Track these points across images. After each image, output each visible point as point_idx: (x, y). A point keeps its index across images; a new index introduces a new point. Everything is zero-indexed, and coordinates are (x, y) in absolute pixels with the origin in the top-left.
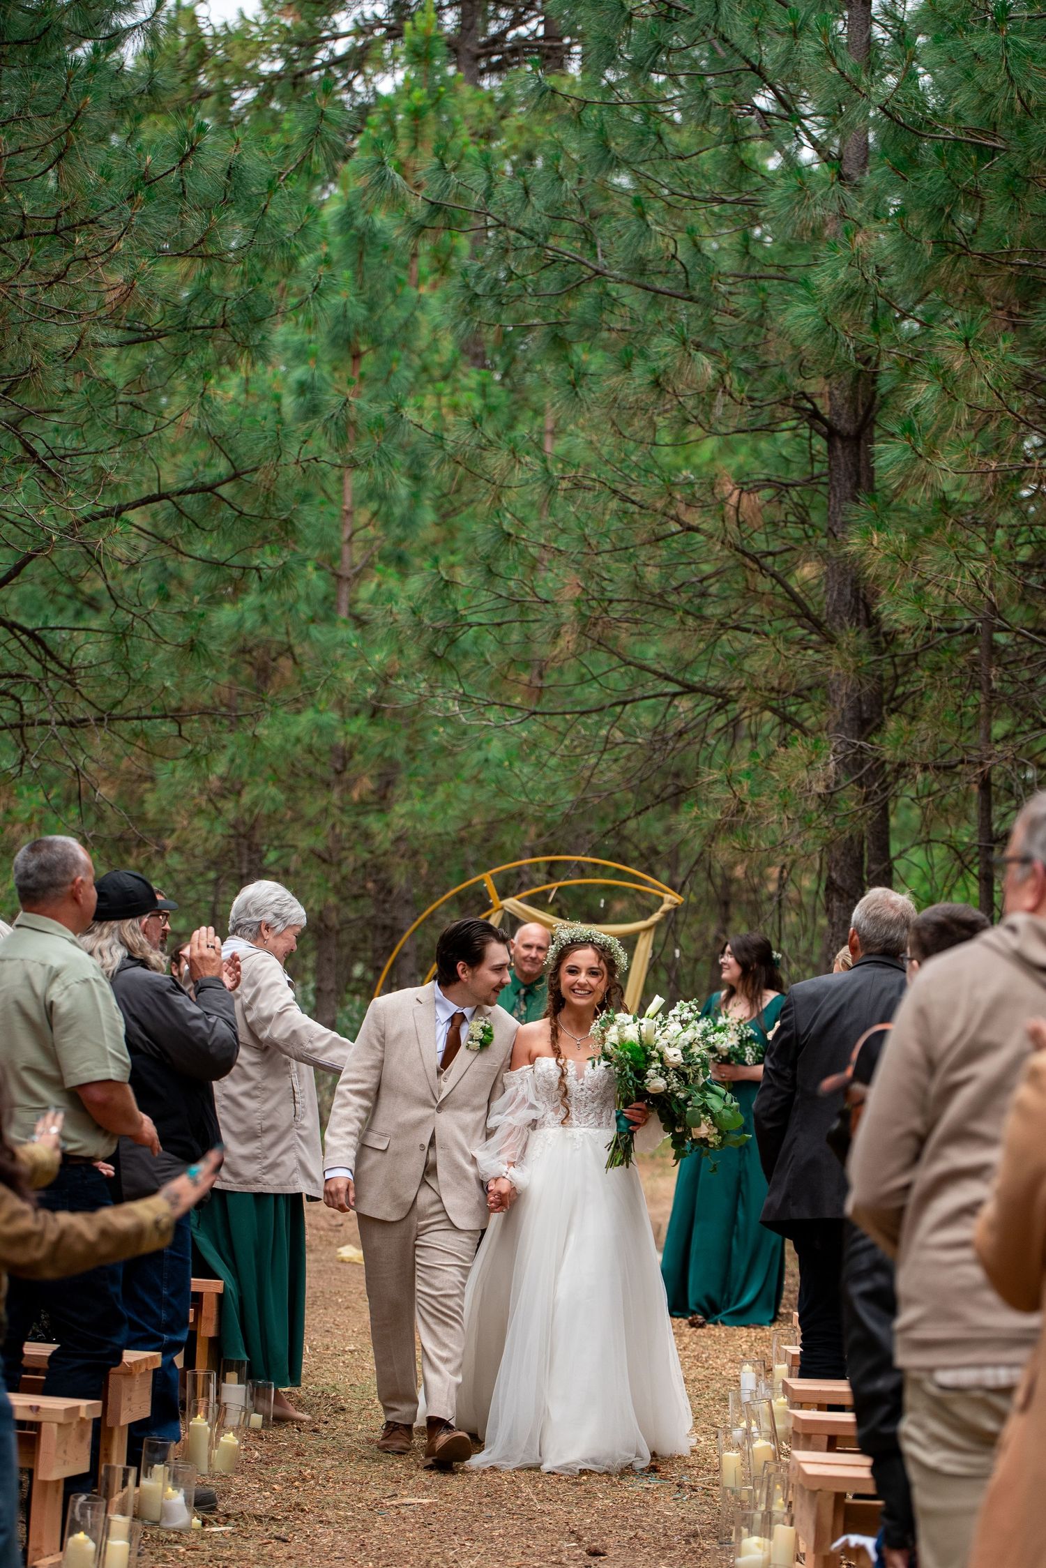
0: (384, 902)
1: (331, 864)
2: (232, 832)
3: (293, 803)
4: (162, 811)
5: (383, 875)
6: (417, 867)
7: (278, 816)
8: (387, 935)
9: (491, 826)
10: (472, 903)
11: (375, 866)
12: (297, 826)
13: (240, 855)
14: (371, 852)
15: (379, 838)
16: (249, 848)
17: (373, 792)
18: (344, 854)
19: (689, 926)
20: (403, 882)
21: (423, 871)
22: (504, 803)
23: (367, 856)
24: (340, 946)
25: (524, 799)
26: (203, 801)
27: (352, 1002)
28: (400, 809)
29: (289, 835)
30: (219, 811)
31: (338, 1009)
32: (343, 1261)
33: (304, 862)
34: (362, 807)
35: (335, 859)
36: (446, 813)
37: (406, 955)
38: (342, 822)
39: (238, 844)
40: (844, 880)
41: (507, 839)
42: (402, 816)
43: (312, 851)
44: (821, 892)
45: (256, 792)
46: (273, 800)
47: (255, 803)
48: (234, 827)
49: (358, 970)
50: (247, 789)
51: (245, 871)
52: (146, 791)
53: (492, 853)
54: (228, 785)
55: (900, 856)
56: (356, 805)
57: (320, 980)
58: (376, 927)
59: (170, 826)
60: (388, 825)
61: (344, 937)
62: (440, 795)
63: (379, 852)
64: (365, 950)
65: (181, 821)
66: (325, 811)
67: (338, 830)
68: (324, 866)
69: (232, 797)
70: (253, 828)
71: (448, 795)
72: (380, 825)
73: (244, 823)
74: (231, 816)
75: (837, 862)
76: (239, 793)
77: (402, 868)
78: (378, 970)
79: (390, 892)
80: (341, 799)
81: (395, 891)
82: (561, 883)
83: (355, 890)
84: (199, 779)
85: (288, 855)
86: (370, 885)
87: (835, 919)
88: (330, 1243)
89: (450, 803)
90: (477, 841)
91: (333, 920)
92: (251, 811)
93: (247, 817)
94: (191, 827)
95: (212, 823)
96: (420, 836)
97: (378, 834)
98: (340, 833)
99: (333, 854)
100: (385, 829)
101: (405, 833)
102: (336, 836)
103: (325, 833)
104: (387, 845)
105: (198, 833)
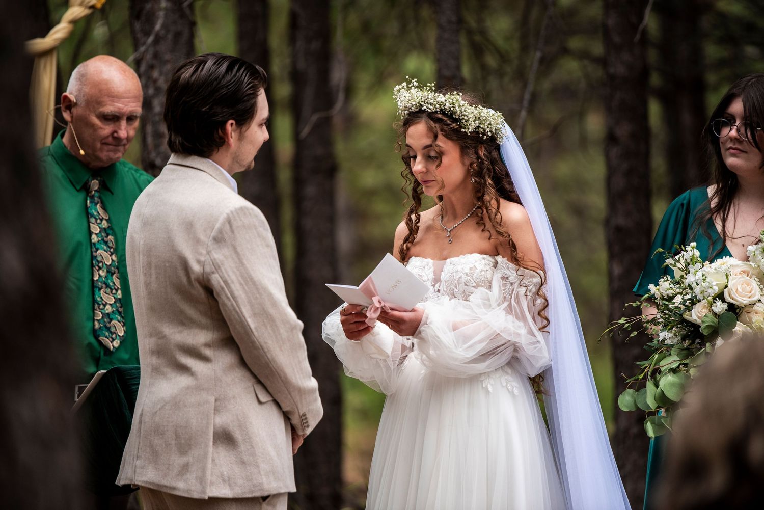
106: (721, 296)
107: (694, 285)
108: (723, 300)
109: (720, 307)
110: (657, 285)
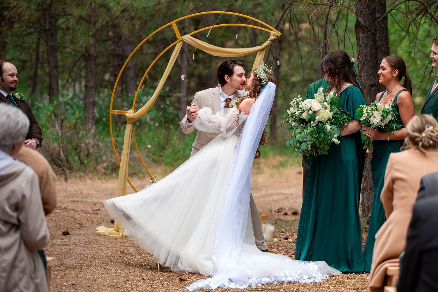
0: (118, 43)
1: (91, 23)
2: (39, 8)
5: (117, 30)
6: (134, 25)
8: (120, 58)
10: (160, 44)
11: (113, 24)
12: (73, 5)
13: (45, 19)
14: (111, 17)
15: (115, 9)
18: (97, 18)
20: (127, 32)
21: (137, 27)
23: (108, 19)
24: (97, 65)
27: (103, 92)
29: (69, 10)
31: (96, 96)
32: (99, 235)
33: (76, 22)
35: (92, 21)
37: (129, 68)
39: (44, 15)
40: (365, 22)
43: (80, 17)
48: (40, 5)
49: (107, 77)
51: (47, 28)
57: (87, 81)
58: (114, 55)
61: (99, 61)
63: (114, 17)
64: (110, 67)
67: (93, 6)
68: (87, 25)
75: (361, 12)
77: (126, 25)
78: (116, 76)
79: (120, 38)
81: (123, 38)
82: (213, 26)
83: (104, 37)
85: (68, 19)
86: (111, 34)
87: (361, 43)
90: (164, 11)
91: (93, 51)
94: (18, 5)
95: (29, 3)
96: (135, 9)
97: (114, 8)
98: (95, 7)
99: (92, 18)
100: (117, 5)
101: (127, 7)
102: (92, 9)
103: (87, 8)
104: (118, 13)
105: (22, 8)
106: (310, 109)
107: (302, 108)
108: (311, 110)
109: (311, 112)
110: (289, 110)
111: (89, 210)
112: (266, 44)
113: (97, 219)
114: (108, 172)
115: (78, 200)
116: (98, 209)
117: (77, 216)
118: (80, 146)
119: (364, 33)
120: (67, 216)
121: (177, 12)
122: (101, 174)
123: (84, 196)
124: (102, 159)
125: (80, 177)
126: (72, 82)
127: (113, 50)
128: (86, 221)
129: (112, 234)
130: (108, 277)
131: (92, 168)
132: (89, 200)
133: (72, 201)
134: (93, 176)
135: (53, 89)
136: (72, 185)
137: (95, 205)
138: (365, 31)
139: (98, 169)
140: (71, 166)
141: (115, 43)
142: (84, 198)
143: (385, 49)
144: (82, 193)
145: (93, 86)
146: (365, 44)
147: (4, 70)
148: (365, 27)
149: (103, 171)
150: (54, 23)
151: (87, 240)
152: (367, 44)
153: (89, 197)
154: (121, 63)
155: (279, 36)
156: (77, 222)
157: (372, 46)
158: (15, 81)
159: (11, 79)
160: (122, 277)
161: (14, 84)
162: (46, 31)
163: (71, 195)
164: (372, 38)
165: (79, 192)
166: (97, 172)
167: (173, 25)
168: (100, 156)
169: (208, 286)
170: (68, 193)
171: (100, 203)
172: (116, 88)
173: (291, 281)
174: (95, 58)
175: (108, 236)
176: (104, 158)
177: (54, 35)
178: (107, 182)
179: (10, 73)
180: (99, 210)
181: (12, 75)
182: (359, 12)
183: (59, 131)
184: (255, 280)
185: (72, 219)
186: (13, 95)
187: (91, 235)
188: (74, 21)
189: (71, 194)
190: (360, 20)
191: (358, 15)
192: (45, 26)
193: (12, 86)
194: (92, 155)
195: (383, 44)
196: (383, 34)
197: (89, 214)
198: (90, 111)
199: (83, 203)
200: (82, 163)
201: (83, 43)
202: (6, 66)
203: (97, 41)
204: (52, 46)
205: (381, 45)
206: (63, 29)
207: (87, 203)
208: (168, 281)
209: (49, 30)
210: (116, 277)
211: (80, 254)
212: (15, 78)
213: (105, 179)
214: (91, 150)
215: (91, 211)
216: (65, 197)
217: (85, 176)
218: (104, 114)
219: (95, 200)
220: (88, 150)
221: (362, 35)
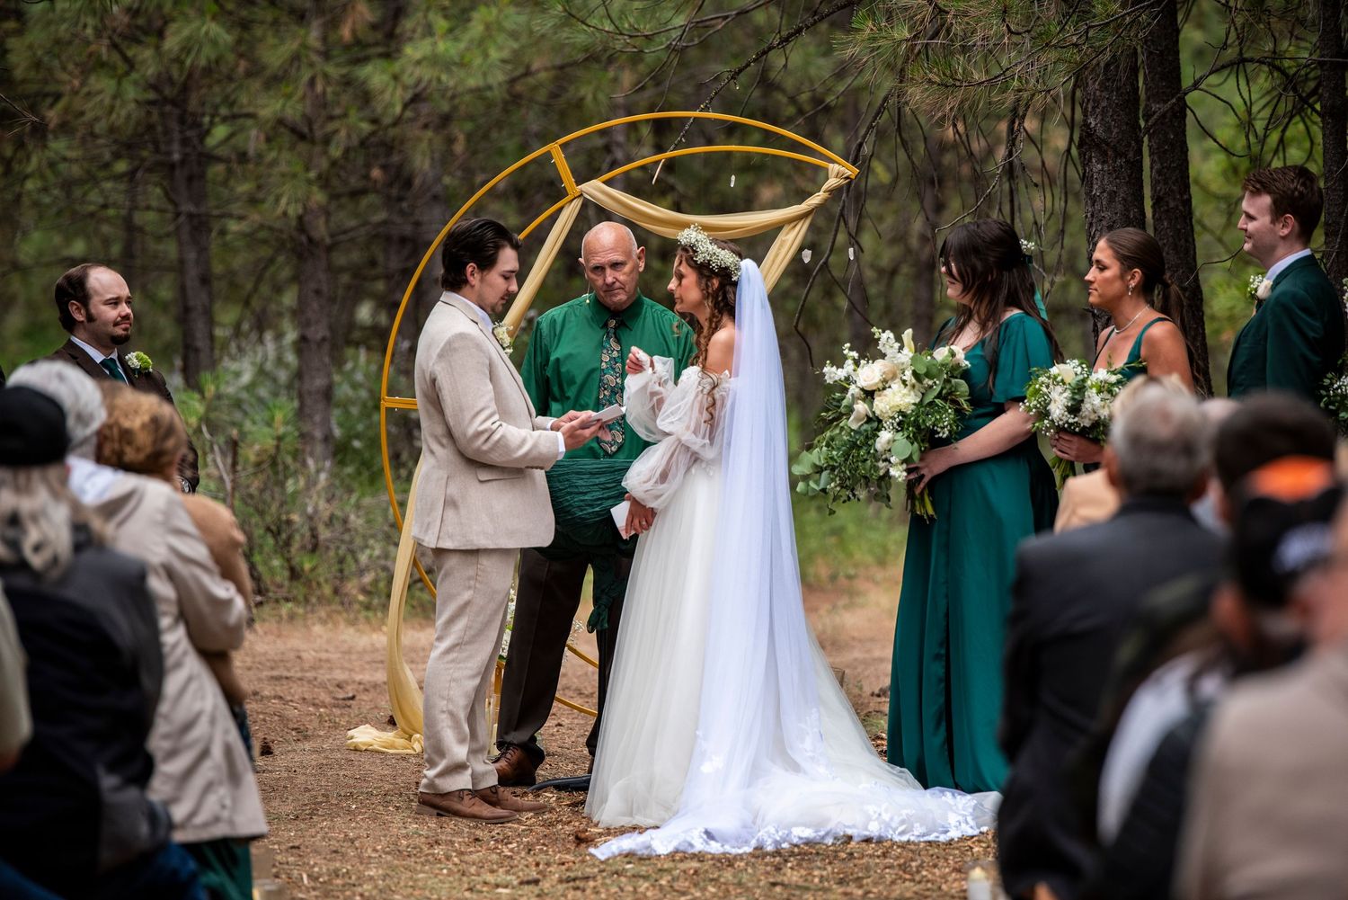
0: (400, 199)
1: (313, 142)
2: (151, 95)
3: (245, 49)
4: (37, 65)
5: (395, 158)
6: (450, 141)
7: (224, 69)
9: (564, 73)
11: (383, 144)
12: (256, 85)
14: (375, 121)
16: (182, 121)
17: (374, 27)
18: (330, 127)
19: (881, 218)
20: (427, 165)
21: (459, 148)
22: (580, 37)
23: (366, 127)
24: (334, 271)
25: (608, 27)
26: (103, 50)
28: (412, 51)
29: (244, 99)
30: (131, 64)
31: (333, 370)
32: (356, 750)
33: (269, 140)
34: (358, 52)
35: (318, 134)
36: (486, 55)
38: (326, 76)
39: (162, 115)
40: (1108, 130)
41: (586, 91)
42: (418, 63)
43: (281, 122)
44: (1074, 151)
45: (186, 32)
46: (214, 43)
47: (186, 49)
48: (154, 87)
49: (364, 313)
50: (173, 27)
51: (176, 157)
52: (8, 34)
53: (565, 113)
54: (141, 21)
55: (1196, 86)
56: (347, 48)
58: (388, 239)
59: (50, 88)
60: (396, 78)
61: (340, 259)
62: (476, 28)
63: (387, 120)
64: (376, 278)
65: (68, 79)
66: (296, 58)
67: (319, 88)
68: (303, 147)
69: (152, 40)
70: (185, 88)
71: (488, 27)
72: (386, 77)
73: (171, 80)
74: (151, 71)
75: (1097, 102)
76: (160, 34)
77: (424, 145)
79: (408, 183)
80: (324, 39)
81: (417, 182)
82: (669, 154)
83: (354, 182)
84: (94, 13)
85: (242, 129)
86: (376, 173)
87: (1096, 191)
88: (336, 726)
89: (490, 36)
90: (542, 96)
91: (320, 229)
92: (178, 61)
93: (175, 73)
94: (85, 90)
95: (119, 83)
96: (450, 94)
97: (382, 92)
98: (324, 93)
99: (316, 127)
100: (392, 83)
101: (425, 89)
102: (317, 97)
103: (300, 93)
104: (398, 109)
105: (98, 98)
111: (324, 697)
112: (815, 200)
113: (347, 719)
114: (376, 601)
115: (288, 675)
116: (350, 695)
117: (292, 713)
118: (289, 522)
119: (1103, 163)
120: (262, 713)
121: (582, 99)
122: (356, 606)
123: (307, 666)
124: (356, 561)
125: (292, 617)
126: (251, 330)
127: (385, 223)
128: (315, 724)
129: (393, 747)
130: (385, 836)
131: (327, 590)
132: (323, 675)
133: (272, 678)
134: (329, 616)
135: (197, 350)
136: (270, 638)
137: (339, 686)
138: (1106, 155)
139: (346, 595)
140: (262, 586)
141: (391, 202)
142: (307, 671)
143: (1177, 206)
144: (299, 657)
145: (324, 339)
146: (1109, 194)
147: (91, 292)
148: (1108, 144)
149: (361, 598)
150: (195, 141)
151: (325, 762)
152: (1115, 192)
153: (321, 667)
154: (410, 264)
155: (853, 177)
156: (291, 726)
157: (1129, 199)
158: (126, 317)
159: (111, 313)
160: (420, 835)
161: (123, 326)
162: (172, 167)
163: (268, 664)
164: (1129, 176)
165: (292, 655)
166: (342, 603)
167: (554, 153)
168: (353, 552)
169: (649, 847)
170: (257, 659)
171: (354, 682)
172: (396, 344)
173: (872, 835)
174: (330, 249)
175: (383, 753)
176: (363, 558)
177: (195, 179)
178: (374, 630)
179: (109, 296)
180: (353, 698)
181: (115, 302)
182: (1088, 100)
183: (225, 477)
184: (772, 831)
185: (276, 718)
186: (119, 357)
187: (332, 750)
188: (262, 137)
189: (268, 660)
190: (1092, 126)
191: (1086, 108)
192: (169, 153)
193: (119, 331)
194: (328, 548)
195: (1172, 191)
196: (1173, 162)
197: (326, 707)
198: (317, 418)
199: (305, 683)
200: (295, 574)
201: (288, 204)
202: (97, 279)
203: (334, 197)
204: (191, 216)
205: (1165, 194)
206: (227, 161)
207: (315, 683)
208: (544, 844)
209: (183, 162)
210: (406, 836)
211: (307, 790)
212: (125, 309)
213: (368, 620)
214: (324, 534)
215: (328, 700)
216: (249, 669)
217: (306, 613)
218: (360, 427)
219: (340, 676)
220: (314, 536)
221: (1099, 166)
